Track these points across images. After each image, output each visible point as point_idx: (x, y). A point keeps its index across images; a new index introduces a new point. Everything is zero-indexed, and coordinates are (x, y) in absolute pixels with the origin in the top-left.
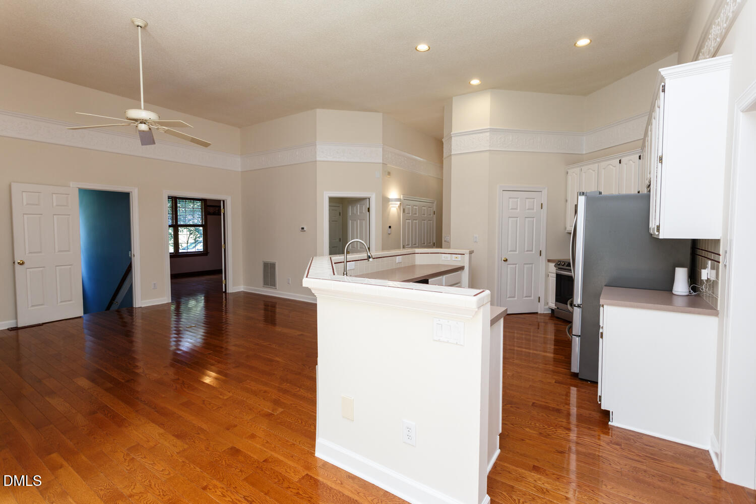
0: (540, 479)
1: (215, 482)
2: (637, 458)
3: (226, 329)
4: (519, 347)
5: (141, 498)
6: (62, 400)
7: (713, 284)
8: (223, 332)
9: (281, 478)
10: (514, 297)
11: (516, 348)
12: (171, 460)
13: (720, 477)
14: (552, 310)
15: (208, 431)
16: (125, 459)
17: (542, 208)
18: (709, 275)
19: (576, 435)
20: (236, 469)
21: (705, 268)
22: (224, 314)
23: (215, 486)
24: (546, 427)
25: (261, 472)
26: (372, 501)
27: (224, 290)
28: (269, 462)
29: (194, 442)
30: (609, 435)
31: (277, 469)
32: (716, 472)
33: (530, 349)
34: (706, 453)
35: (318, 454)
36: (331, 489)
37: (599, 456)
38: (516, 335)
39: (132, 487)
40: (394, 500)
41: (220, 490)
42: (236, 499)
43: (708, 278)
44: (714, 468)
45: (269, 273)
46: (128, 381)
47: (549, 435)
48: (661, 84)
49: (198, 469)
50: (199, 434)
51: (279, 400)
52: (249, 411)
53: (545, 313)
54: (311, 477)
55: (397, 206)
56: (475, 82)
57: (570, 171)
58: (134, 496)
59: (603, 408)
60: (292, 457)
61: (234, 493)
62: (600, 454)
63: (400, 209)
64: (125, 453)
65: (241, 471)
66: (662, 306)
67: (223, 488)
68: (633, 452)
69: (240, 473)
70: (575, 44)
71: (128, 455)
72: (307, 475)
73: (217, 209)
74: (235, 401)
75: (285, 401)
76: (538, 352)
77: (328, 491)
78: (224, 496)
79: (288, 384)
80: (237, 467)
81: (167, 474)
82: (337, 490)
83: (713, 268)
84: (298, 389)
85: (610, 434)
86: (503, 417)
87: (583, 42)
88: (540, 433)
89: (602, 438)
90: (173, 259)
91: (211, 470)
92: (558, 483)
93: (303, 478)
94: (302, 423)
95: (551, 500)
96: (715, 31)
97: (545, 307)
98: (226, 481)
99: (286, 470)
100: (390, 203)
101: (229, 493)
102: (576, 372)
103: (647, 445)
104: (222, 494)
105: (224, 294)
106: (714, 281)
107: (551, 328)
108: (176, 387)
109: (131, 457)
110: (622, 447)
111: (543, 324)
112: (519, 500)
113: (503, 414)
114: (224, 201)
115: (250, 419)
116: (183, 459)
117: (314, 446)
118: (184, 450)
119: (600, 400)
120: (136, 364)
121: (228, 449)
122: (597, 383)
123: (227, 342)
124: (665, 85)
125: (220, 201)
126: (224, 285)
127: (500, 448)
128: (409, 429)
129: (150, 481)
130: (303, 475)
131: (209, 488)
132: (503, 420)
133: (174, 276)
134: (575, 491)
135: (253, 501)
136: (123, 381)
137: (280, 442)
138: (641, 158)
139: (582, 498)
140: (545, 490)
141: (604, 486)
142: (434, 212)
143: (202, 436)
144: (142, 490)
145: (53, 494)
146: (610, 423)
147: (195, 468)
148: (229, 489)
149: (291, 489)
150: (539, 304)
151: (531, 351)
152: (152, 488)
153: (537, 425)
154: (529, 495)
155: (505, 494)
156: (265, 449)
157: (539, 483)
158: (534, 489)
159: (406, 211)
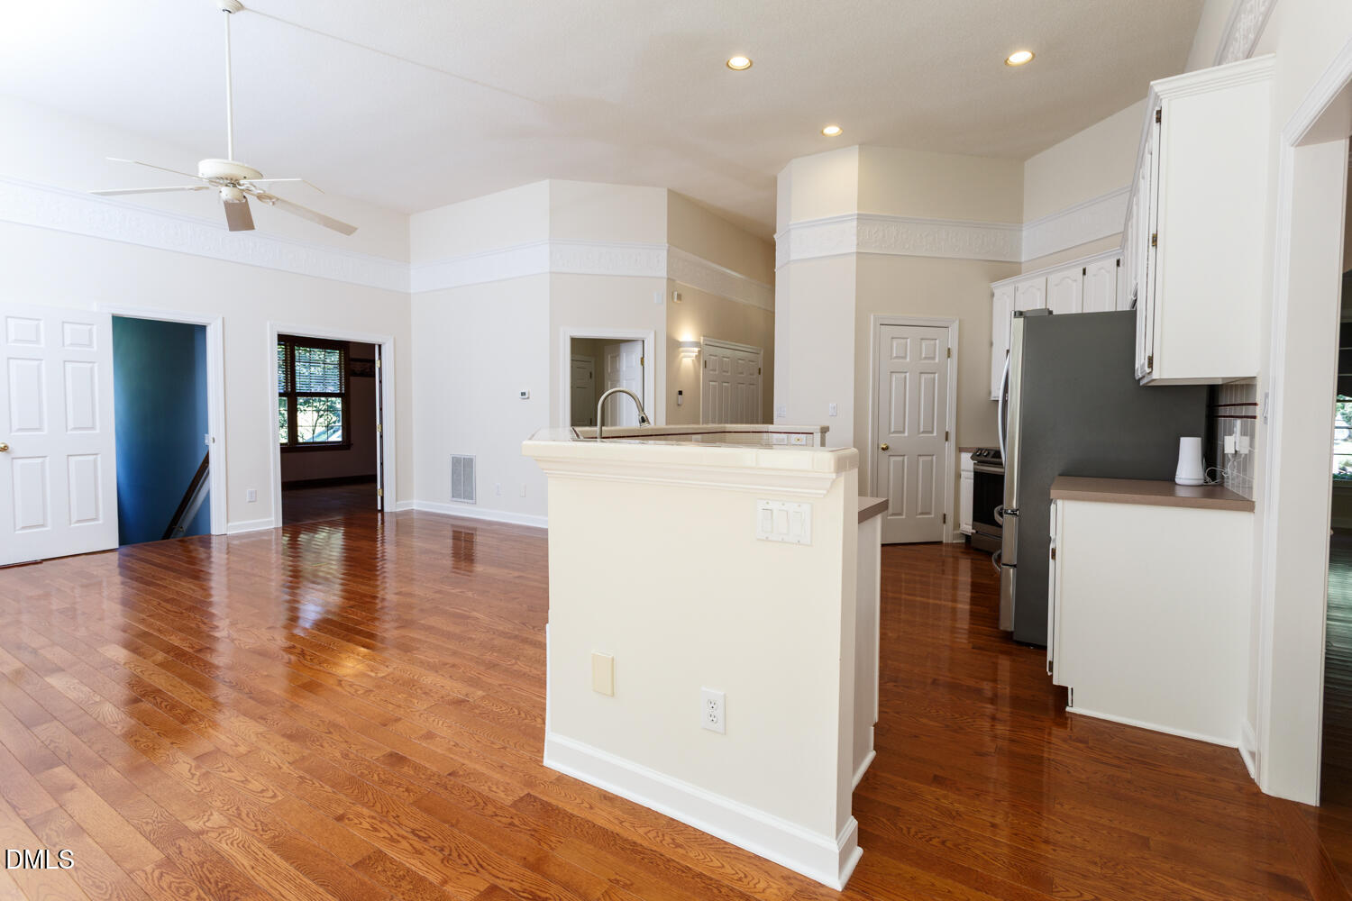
0: (945, 797)
1: (359, 808)
2: (1115, 762)
3: (383, 568)
4: (908, 594)
5: (222, 836)
6: (77, 681)
7: (1245, 461)
8: (378, 573)
9: (480, 801)
10: (901, 514)
11: (904, 596)
12: (278, 775)
13: (1258, 788)
14: (968, 537)
15: (347, 727)
16: (193, 775)
17: (949, 357)
18: (1237, 444)
19: (1008, 729)
20: (398, 787)
21: (1231, 434)
22: (379, 545)
23: (359, 815)
24: (957, 716)
25: (444, 791)
26: (646, 834)
27: (379, 508)
28: (460, 776)
29: (322, 746)
30: (1066, 728)
31: (472, 786)
32: (1252, 782)
33: (928, 598)
34: (1235, 752)
35: (549, 761)
36: (571, 816)
37: (1049, 759)
38: (903, 576)
39: (206, 818)
40: (685, 832)
41: (368, 820)
42: (398, 835)
43: (1236, 451)
44: (1248, 774)
45: (463, 475)
46: (200, 651)
47: (961, 728)
48: (1153, 110)
49: (327, 788)
50: (330, 733)
51: (479, 678)
52: (423, 695)
53: (954, 542)
54: (535, 798)
55: (694, 355)
56: (832, 130)
57: (997, 293)
58: (208, 832)
59: (1055, 682)
60: (502, 767)
61: (394, 825)
62: (1052, 757)
63: (699, 362)
64: (193, 764)
65: (407, 790)
66: (1158, 497)
67: (373, 818)
68: (1110, 753)
69: (406, 794)
70: (1006, 62)
71: (198, 767)
72: (528, 795)
73: (368, 365)
74: (398, 680)
75: (489, 681)
76: (943, 603)
77: (567, 820)
78: (376, 830)
79: (495, 654)
80: (400, 784)
81: (271, 798)
82: (582, 819)
83: (1244, 433)
84: (514, 661)
85: (1069, 726)
86: (880, 701)
87: (1020, 57)
88: (947, 726)
89: (1053, 732)
90: (286, 454)
91: (351, 791)
92: (977, 803)
93: (521, 799)
94: (519, 714)
95: (965, 828)
96: (1247, 22)
97: (955, 532)
98: (380, 806)
99: (489, 787)
100: (681, 349)
101: (385, 826)
102: (1009, 630)
103: (1133, 742)
104: (372, 826)
105: (379, 515)
106: (1246, 455)
107: (965, 565)
108: (290, 659)
109: (204, 770)
110: (1091, 744)
111: (951, 560)
112: (909, 829)
113: (880, 696)
114: (380, 346)
115: (425, 710)
116: (301, 773)
117: (540, 751)
118: (303, 758)
119: (1051, 670)
120: (215, 623)
121: (384, 756)
122: (1045, 648)
123: (385, 588)
124: (1160, 111)
125: (374, 345)
126: (379, 498)
127: (874, 749)
128: (712, 704)
129: (238, 809)
130: (522, 795)
131: (348, 819)
132: (880, 705)
133: (288, 487)
134: (1007, 813)
135: (430, 837)
136: (191, 651)
137: (479, 745)
138: (1121, 265)
139: (1019, 824)
140: (954, 813)
141: (1059, 806)
142: (760, 369)
143: (336, 736)
144: (225, 822)
145: (56, 831)
146: (1068, 709)
147: (322, 787)
148: (385, 819)
149: (500, 818)
150: (945, 526)
151: (931, 601)
152: (242, 820)
153: (941, 713)
154: (927, 821)
155: (884, 820)
156: (452, 756)
157: (945, 803)
158: (937, 812)
159: (710, 366)
